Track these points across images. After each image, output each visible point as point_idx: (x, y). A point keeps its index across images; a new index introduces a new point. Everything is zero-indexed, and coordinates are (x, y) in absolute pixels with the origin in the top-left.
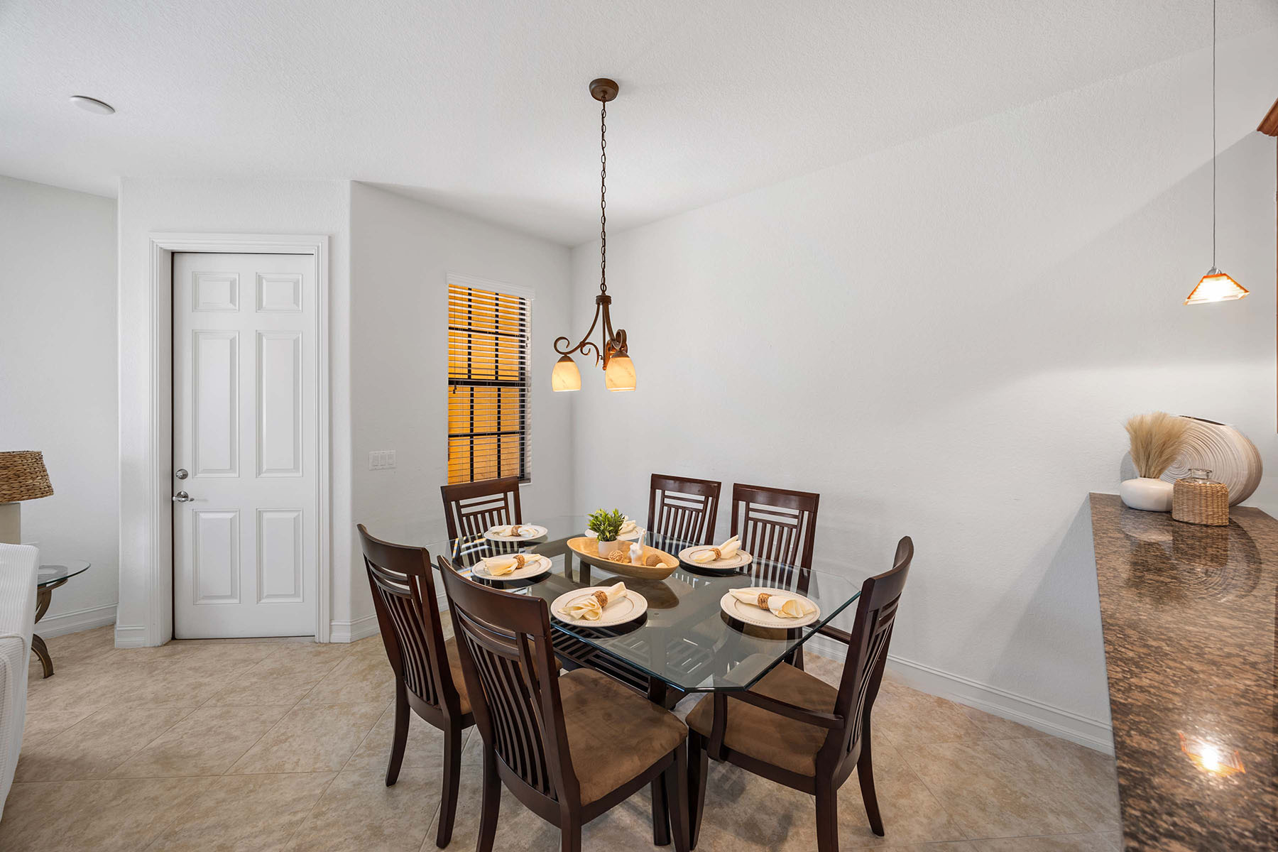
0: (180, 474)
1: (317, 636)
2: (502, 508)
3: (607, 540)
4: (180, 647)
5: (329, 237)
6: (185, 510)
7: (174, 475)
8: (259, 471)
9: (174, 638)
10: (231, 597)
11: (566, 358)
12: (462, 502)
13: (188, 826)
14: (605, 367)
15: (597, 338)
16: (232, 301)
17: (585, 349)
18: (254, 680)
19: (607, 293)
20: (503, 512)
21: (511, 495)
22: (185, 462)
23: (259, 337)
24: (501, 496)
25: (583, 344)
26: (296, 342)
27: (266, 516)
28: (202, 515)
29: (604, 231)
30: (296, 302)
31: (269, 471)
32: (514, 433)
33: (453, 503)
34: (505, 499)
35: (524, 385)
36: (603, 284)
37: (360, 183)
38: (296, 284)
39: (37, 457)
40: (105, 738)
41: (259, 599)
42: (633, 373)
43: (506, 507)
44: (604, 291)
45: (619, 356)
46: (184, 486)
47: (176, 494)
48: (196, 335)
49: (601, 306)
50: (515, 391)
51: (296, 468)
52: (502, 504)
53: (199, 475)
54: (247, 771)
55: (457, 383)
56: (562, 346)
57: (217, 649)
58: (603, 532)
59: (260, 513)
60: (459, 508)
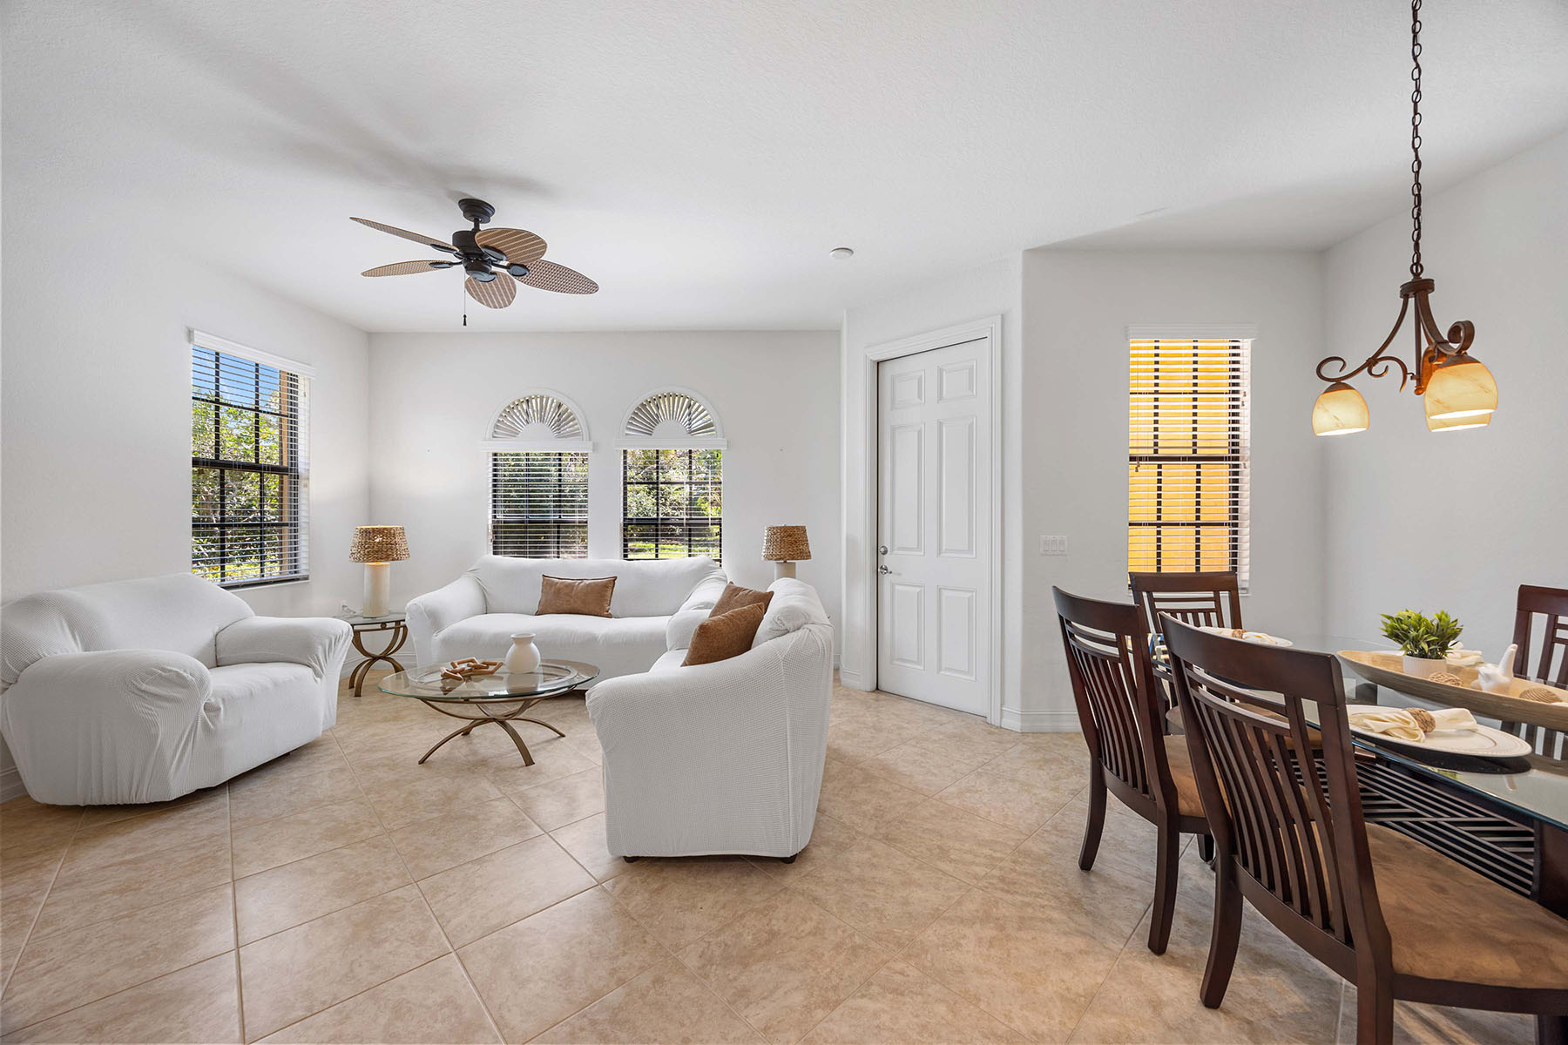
0: (882, 550)
1: (989, 718)
2: (1212, 610)
3: (1423, 655)
4: (882, 697)
5: (1002, 315)
6: (886, 580)
7: (879, 551)
8: (940, 551)
9: (877, 689)
10: (918, 662)
11: (1338, 384)
12: (1156, 595)
13: (914, 821)
14: (1420, 390)
15: (1405, 347)
16: (920, 397)
17: (1377, 369)
18: (941, 737)
19: (1425, 276)
20: (1213, 615)
21: (1224, 596)
22: (886, 541)
23: (940, 425)
24: (1211, 594)
25: (1371, 362)
26: (971, 426)
27: (945, 593)
28: (897, 587)
29: (1417, 183)
30: (971, 388)
31: (948, 551)
32: (1221, 524)
33: (1145, 594)
34: (1217, 600)
35: (1237, 459)
36: (1418, 264)
37: (1032, 249)
38: (971, 370)
39: (803, 530)
40: (849, 742)
41: (940, 669)
42: (1491, 385)
43: (1218, 610)
44: (1416, 275)
45: (1455, 363)
46: (886, 560)
47: (879, 567)
48: (893, 429)
49: (1412, 301)
50: (1224, 469)
51: (970, 550)
52: (1211, 605)
53: (895, 552)
54: (949, 802)
55: (1141, 459)
56: (1333, 371)
57: (908, 705)
58: (1415, 642)
59: (940, 590)
60: (1152, 601)
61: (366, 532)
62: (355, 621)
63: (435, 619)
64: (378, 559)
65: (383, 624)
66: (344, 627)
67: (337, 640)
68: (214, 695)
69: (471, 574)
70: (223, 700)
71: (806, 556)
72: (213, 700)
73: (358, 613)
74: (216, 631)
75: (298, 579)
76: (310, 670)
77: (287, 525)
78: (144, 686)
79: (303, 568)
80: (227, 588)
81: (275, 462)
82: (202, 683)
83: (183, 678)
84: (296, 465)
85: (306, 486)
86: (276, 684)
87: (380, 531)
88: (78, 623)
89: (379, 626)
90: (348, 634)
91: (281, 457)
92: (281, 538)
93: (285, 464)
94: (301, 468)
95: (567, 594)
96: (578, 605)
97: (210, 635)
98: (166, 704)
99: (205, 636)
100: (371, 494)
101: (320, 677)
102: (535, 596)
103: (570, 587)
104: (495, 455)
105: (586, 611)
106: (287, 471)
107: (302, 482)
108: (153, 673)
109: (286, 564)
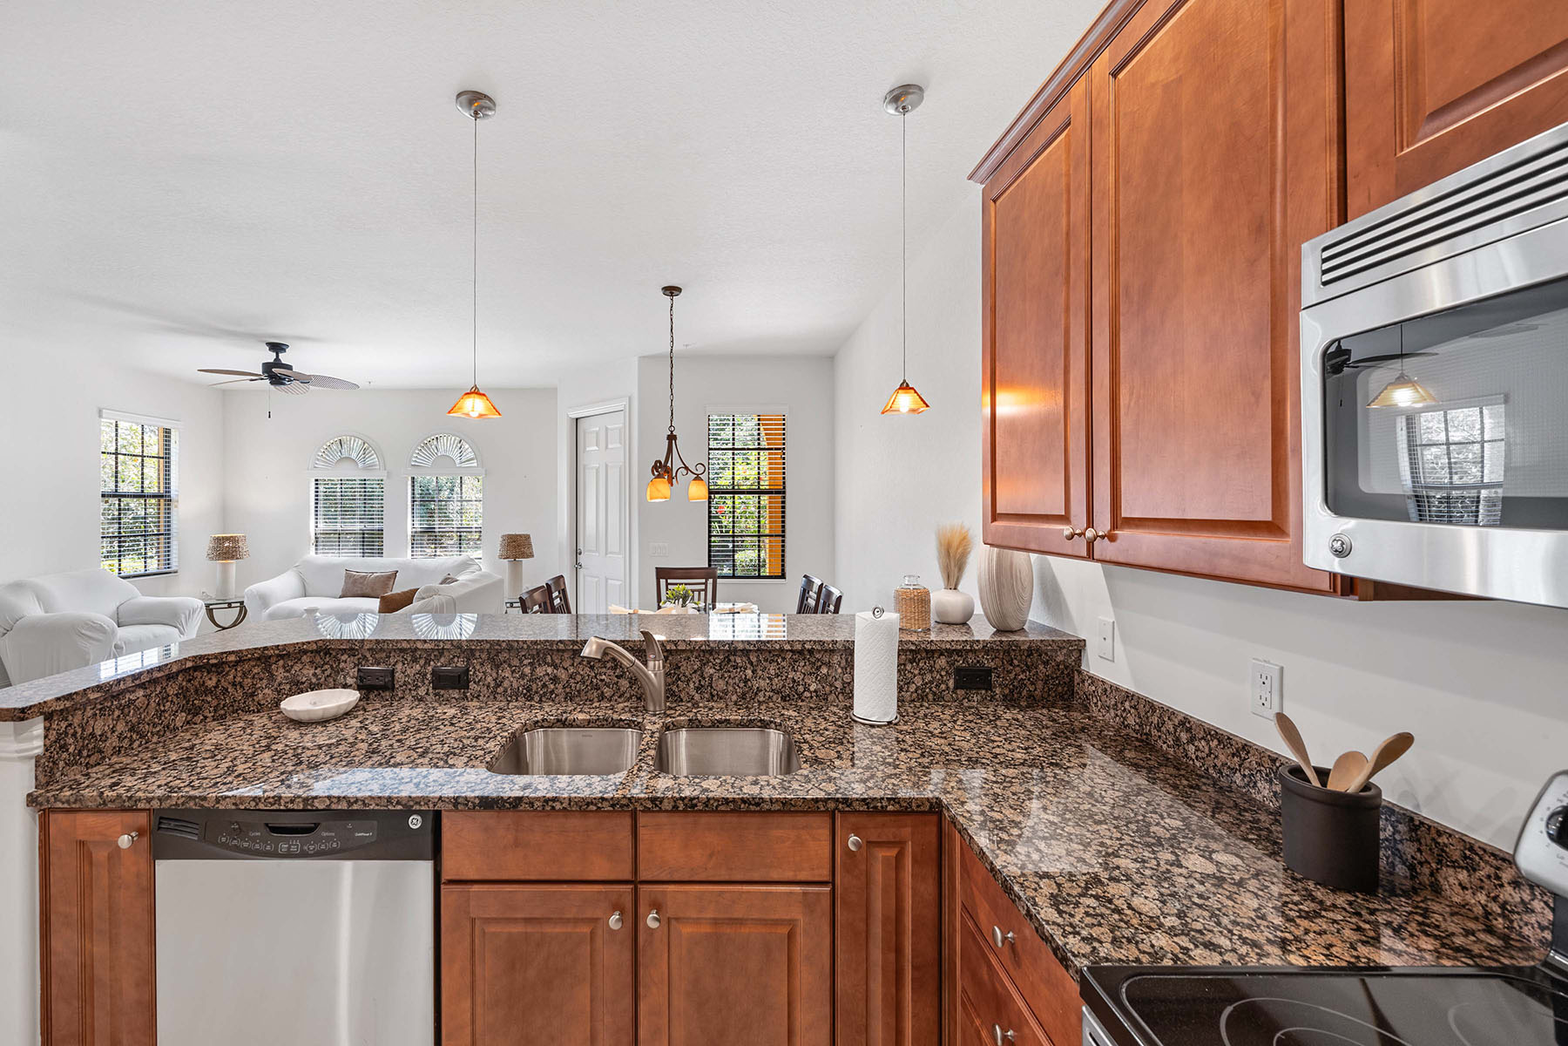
0: (578, 552)
2: (702, 590)
5: (629, 396)
6: (581, 572)
8: (606, 553)
12: (669, 581)
16: (597, 445)
19: (674, 433)
20: (703, 593)
21: (710, 581)
22: (581, 546)
23: (606, 466)
24: (704, 581)
26: (620, 468)
27: (610, 582)
28: (587, 578)
31: (610, 553)
33: (663, 581)
34: (706, 584)
35: (784, 493)
37: (644, 357)
39: (527, 537)
43: (705, 590)
44: (672, 432)
46: (581, 559)
47: (577, 563)
48: (586, 467)
50: (776, 498)
51: (620, 552)
52: (703, 587)
53: (586, 553)
55: (717, 493)
59: (607, 579)
60: (667, 584)
61: (218, 539)
62: (209, 602)
63: (264, 600)
64: (225, 559)
65: (230, 604)
66: (201, 603)
67: (194, 611)
68: (120, 640)
69: (295, 569)
70: (125, 643)
71: (531, 555)
72: (119, 643)
73: (214, 597)
74: (118, 604)
75: (170, 573)
76: (177, 630)
77: (162, 534)
78: (83, 632)
79: (174, 565)
80: (124, 578)
81: (155, 490)
82: (113, 631)
83: (104, 628)
84: (169, 492)
85: (176, 507)
86: (155, 637)
87: (228, 539)
88: (42, 598)
89: (226, 606)
90: (201, 608)
91: (159, 487)
92: (158, 544)
93: (162, 492)
94: (173, 493)
95: (361, 583)
96: (368, 591)
97: (115, 609)
98: (94, 642)
99: (112, 608)
100: (225, 510)
101: (183, 634)
102: (340, 586)
103: (364, 578)
104: (317, 480)
105: (373, 595)
106: (164, 497)
107: (173, 504)
108: (87, 624)
109: (162, 562)
